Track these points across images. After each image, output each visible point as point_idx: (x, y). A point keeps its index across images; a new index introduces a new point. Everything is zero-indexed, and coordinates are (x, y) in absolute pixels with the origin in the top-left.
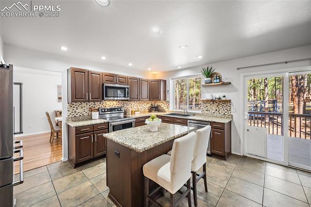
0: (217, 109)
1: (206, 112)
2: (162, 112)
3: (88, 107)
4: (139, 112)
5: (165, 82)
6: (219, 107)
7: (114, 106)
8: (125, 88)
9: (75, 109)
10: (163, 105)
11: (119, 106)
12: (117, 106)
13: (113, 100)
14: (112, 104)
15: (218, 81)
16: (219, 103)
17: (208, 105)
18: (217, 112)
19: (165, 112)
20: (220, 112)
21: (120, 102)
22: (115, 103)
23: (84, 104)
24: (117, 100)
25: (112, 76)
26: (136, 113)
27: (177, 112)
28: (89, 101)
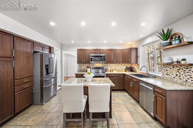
0: (178, 73)
1: (166, 76)
2: (135, 72)
3: (86, 66)
4: (116, 71)
5: (137, 49)
6: (180, 71)
7: (99, 66)
8: (102, 56)
9: (81, 67)
10: (135, 67)
11: (103, 66)
12: (101, 66)
13: (99, 63)
14: (98, 65)
15: (177, 42)
16: (180, 67)
17: (168, 68)
18: (177, 77)
19: (137, 72)
20: (181, 78)
21: (103, 64)
22: (100, 64)
23: (85, 65)
24: (101, 63)
25: (96, 50)
26: (113, 71)
27: (143, 73)
28: (84, 63)
